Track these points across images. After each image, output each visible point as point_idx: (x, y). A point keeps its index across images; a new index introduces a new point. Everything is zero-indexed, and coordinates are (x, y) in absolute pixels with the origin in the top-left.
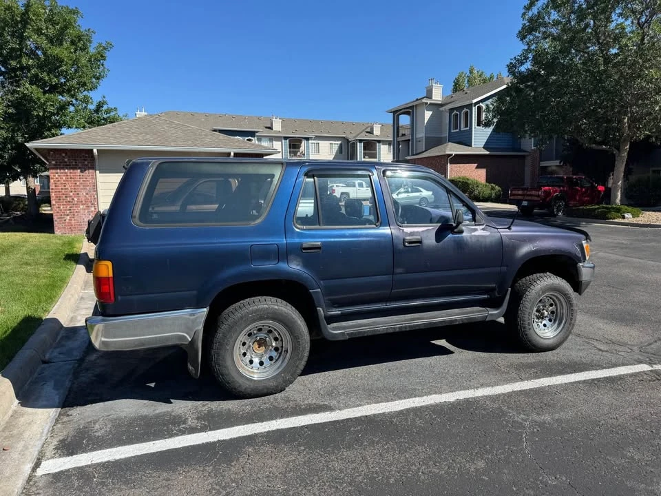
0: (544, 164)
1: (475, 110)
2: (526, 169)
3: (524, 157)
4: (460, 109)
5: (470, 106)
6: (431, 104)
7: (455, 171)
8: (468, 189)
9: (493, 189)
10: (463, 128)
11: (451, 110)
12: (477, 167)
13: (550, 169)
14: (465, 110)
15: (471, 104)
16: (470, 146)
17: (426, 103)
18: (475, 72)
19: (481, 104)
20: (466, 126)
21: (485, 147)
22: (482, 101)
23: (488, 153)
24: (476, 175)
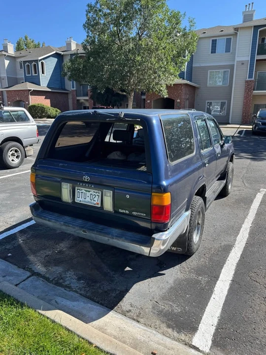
0: (78, 98)
1: (40, 64)
2: (69, 100)
3: (67, 94)
4: (31, 62)
5: (37, 61)
6: (8, 56)
7: (34, 100)
8: (45, 111)
9: (56, 111)
10: (34, 74)
11: (25, 62)
12: (45, 98)
13: (81, 101)
14: (34, 63)
15: (37, 60)
16: (40, 85)
17: (5, 55)
18: (28, 39)
19: (43, 61)
20: (36, 73)
21: (48, 86)
22: (44, 59)
23: (50, 90)
24: (45, 102)
